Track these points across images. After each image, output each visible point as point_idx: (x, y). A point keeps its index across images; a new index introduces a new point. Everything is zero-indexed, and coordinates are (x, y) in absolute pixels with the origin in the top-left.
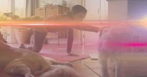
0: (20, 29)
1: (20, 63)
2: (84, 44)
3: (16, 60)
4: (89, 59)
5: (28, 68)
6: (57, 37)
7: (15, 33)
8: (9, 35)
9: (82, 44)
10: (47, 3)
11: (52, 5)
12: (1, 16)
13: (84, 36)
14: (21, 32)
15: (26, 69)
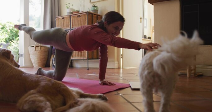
0: (36, 46)
1: (37, 95)
3: (32, 91)
4: (129, 89)
5: (48, 103)
6: (86, 58)
7: (30, 53)
8: (22, 55)
9: (119, 68)
10: (72, 9)
11: (79, 11)
12: (11, 28)
13: (122, 57)
14: (38, 52)
15: (45, 104)
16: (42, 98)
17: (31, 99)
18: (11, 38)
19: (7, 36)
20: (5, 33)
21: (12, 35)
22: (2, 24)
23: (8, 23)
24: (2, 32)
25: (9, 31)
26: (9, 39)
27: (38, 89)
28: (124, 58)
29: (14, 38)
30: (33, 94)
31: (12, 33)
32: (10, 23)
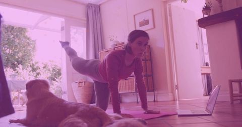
0: (80, 82)
1: (75, 118)
2: (179, 99)
3: (71, 116)
5: (85, 124)
6: (134, 91)
7: (73, 89)
8: (65, 93)
9: (174, 100)
10: (116, 41)
11: (123, 43)
12: (53, 66)
13: (177, 87)
14: (81, 87)
15: (83, 124)
16: (80, 120)
17: (70, 121)
18: (53, 77)
19: (49, 75)
20: (47, 71)
21: (55, 74)
22: (44, 63)
23: (50, 61)
24: (44, 71)
25: (51, 69)
26: (51, 78)
27: (76, 113)
28: (179, 89)
29: (57, 76)
30: (72, 117)
31: (55, 71)
32: (53, 61)
